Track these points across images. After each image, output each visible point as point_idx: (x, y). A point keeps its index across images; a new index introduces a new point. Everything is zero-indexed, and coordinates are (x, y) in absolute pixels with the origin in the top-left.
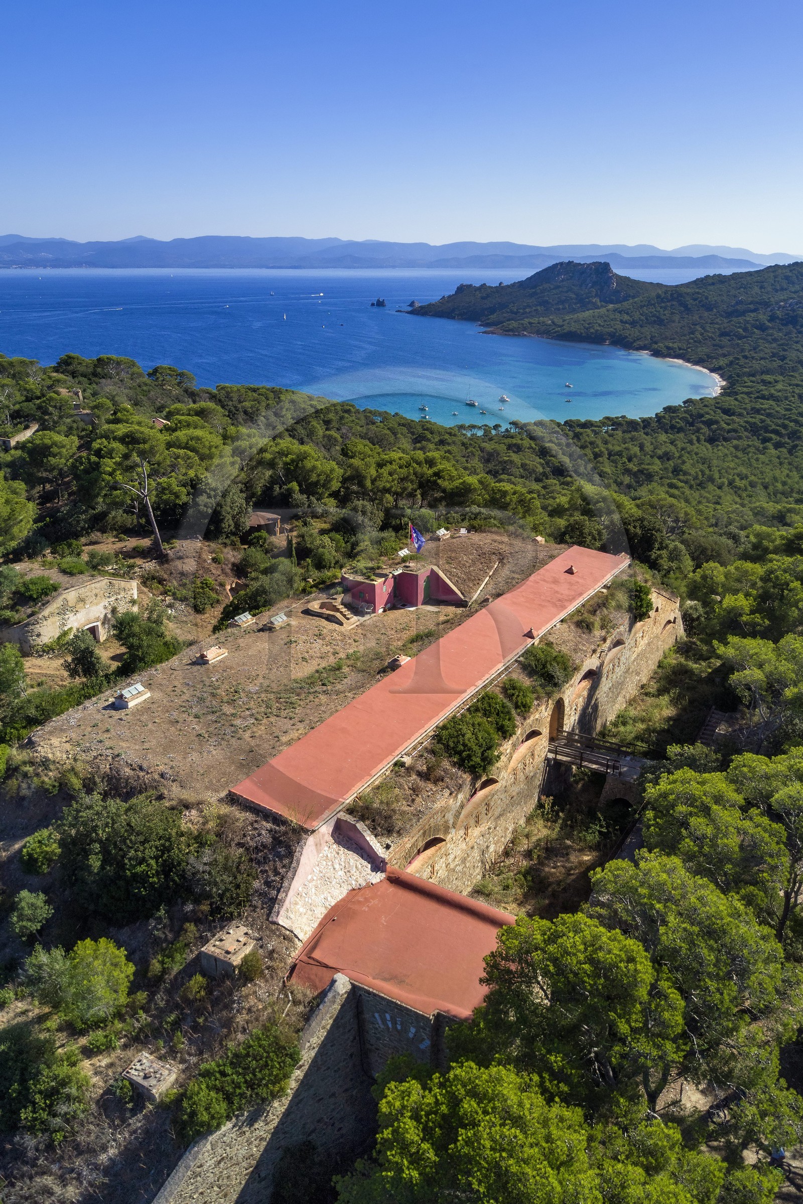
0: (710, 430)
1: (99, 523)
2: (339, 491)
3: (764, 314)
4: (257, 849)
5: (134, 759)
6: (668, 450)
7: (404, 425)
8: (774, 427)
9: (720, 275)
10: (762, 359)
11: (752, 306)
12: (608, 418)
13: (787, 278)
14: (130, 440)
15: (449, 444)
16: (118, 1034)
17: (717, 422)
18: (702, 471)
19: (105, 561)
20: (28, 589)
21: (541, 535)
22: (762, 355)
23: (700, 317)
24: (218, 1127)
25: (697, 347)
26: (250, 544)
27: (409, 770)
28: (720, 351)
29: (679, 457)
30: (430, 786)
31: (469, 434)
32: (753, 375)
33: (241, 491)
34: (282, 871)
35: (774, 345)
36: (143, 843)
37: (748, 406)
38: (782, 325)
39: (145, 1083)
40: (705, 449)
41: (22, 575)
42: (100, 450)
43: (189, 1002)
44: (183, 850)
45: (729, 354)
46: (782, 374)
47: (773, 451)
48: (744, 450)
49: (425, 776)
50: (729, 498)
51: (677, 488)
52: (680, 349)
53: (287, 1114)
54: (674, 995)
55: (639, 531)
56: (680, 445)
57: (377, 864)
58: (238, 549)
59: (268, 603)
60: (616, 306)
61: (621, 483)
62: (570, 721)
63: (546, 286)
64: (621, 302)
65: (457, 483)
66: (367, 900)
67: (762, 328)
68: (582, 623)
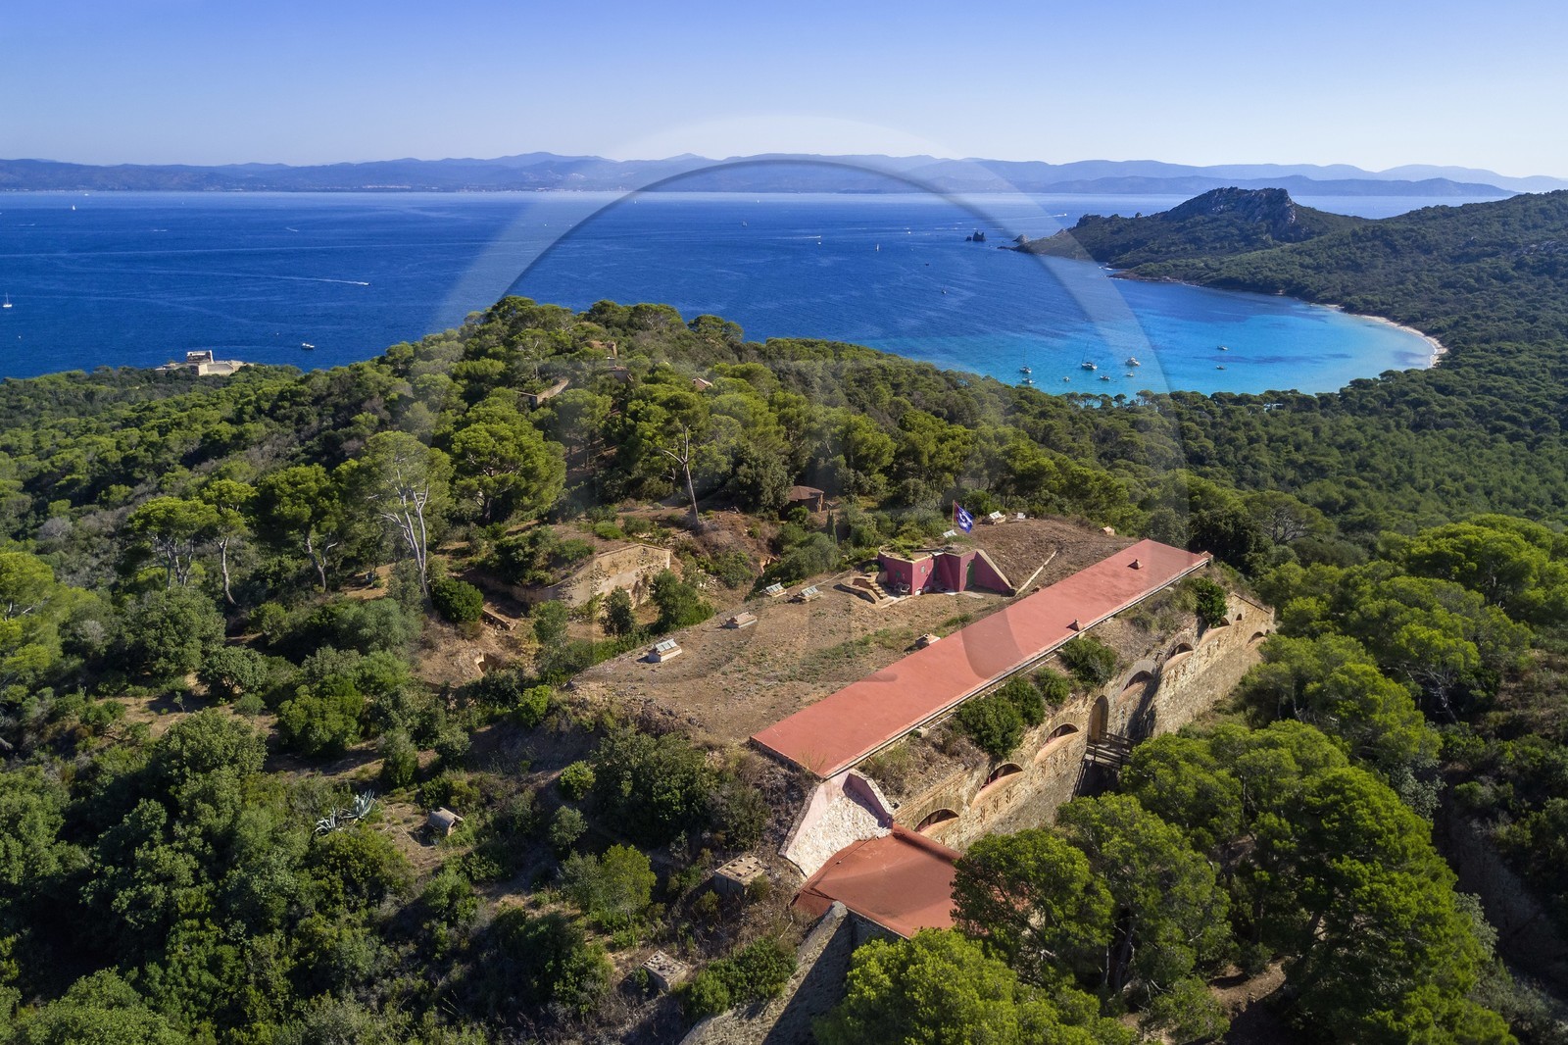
0: (1417, 413)
1: (634, 490)
2: (891, 467)
3: (1508, 259)
4: (773, 791)
5: (665, 705)
6: (1352, 437)
7: (995, 392)
8: (1509, 412)
9: (1444, 207)
10: (1500, 319)
11: (1489, 249)
12: (1272, 393)
13: (1543, 211)
14: (674, 405)
15: (1052, 417)
16: (638, 936)
17: (1427, 403)
18: (1399, 468)
19: (640, 528)
20: (564, 551)
21: (1112, 526)
22: (1501, 314)
23: (1414, 262)
24: (721, 1011)
25: (1407, 301)
26: (789, 519)
27: (925, 741)
28: (1441, 308)
29: (1368, 448)
30: (945, 758)
31: (1082, 406)
32: (1487, 341)
33: (784, 463)
34: (794, 812)
35: (1521, 301)
36: (669, 775)
37: (1475, 383)
38: (1534, 274)
39: (660, 973)
40: (1406, 439)
41: (558, 538)
42: (637, 412)
43: (703, 914)
44: (705, 782)
45: (1454, 312)
46: (1530, 341)
47: (1505, 445)
48: (1462, 443)
49: (942, 749)
50: (1431, 503)
51: (1358, 488)
52: (1383, 304)
53: (783, 1018)
54: (1105, 893)
55: (1231, 529)
56: (1370, 431)
57: (885, 820)
58: (776, 524)
59: (801, 576)
60: (1295, 245)
61: (1283, 478)
62: (1117, 724)
63: (1199, 218)
64: (1301, 240)
65: (1028, 465)
66: (871, 850)
67: (1504, 278)
68: (1137, 620)
